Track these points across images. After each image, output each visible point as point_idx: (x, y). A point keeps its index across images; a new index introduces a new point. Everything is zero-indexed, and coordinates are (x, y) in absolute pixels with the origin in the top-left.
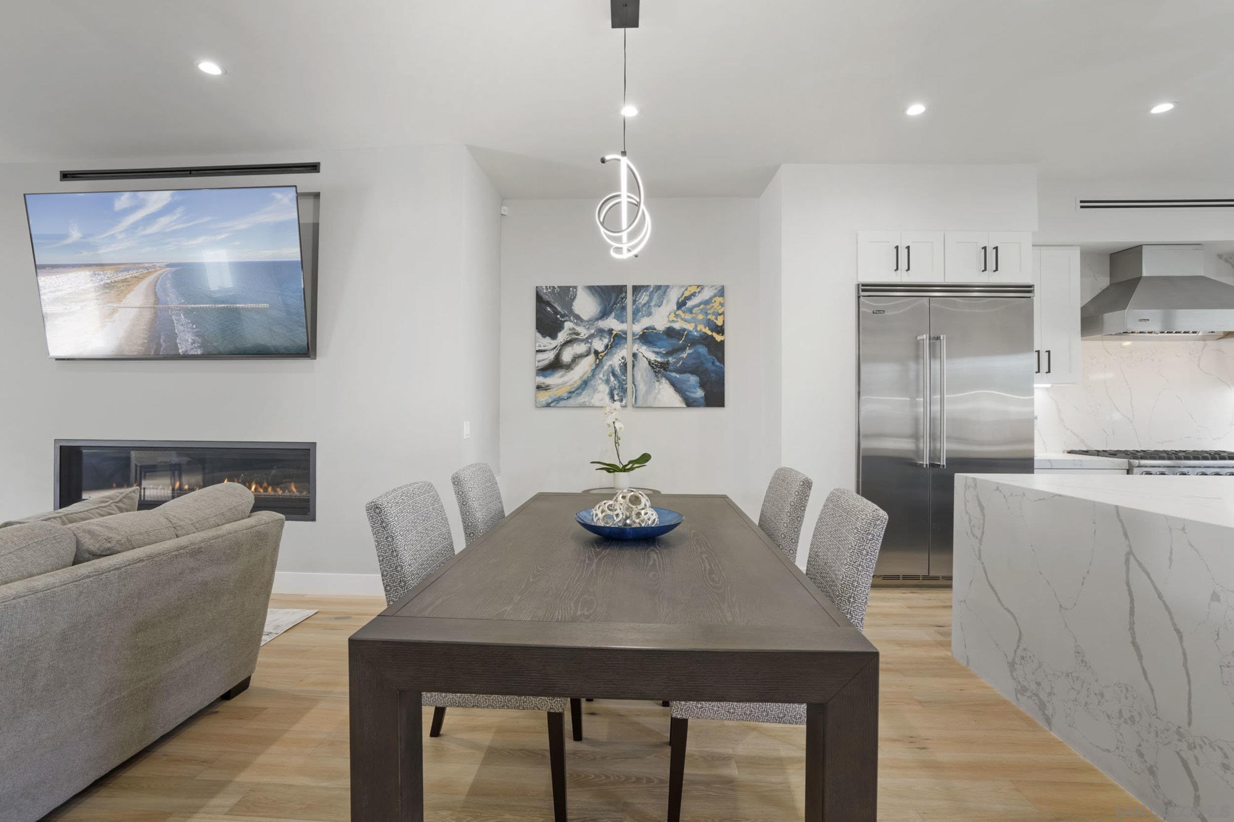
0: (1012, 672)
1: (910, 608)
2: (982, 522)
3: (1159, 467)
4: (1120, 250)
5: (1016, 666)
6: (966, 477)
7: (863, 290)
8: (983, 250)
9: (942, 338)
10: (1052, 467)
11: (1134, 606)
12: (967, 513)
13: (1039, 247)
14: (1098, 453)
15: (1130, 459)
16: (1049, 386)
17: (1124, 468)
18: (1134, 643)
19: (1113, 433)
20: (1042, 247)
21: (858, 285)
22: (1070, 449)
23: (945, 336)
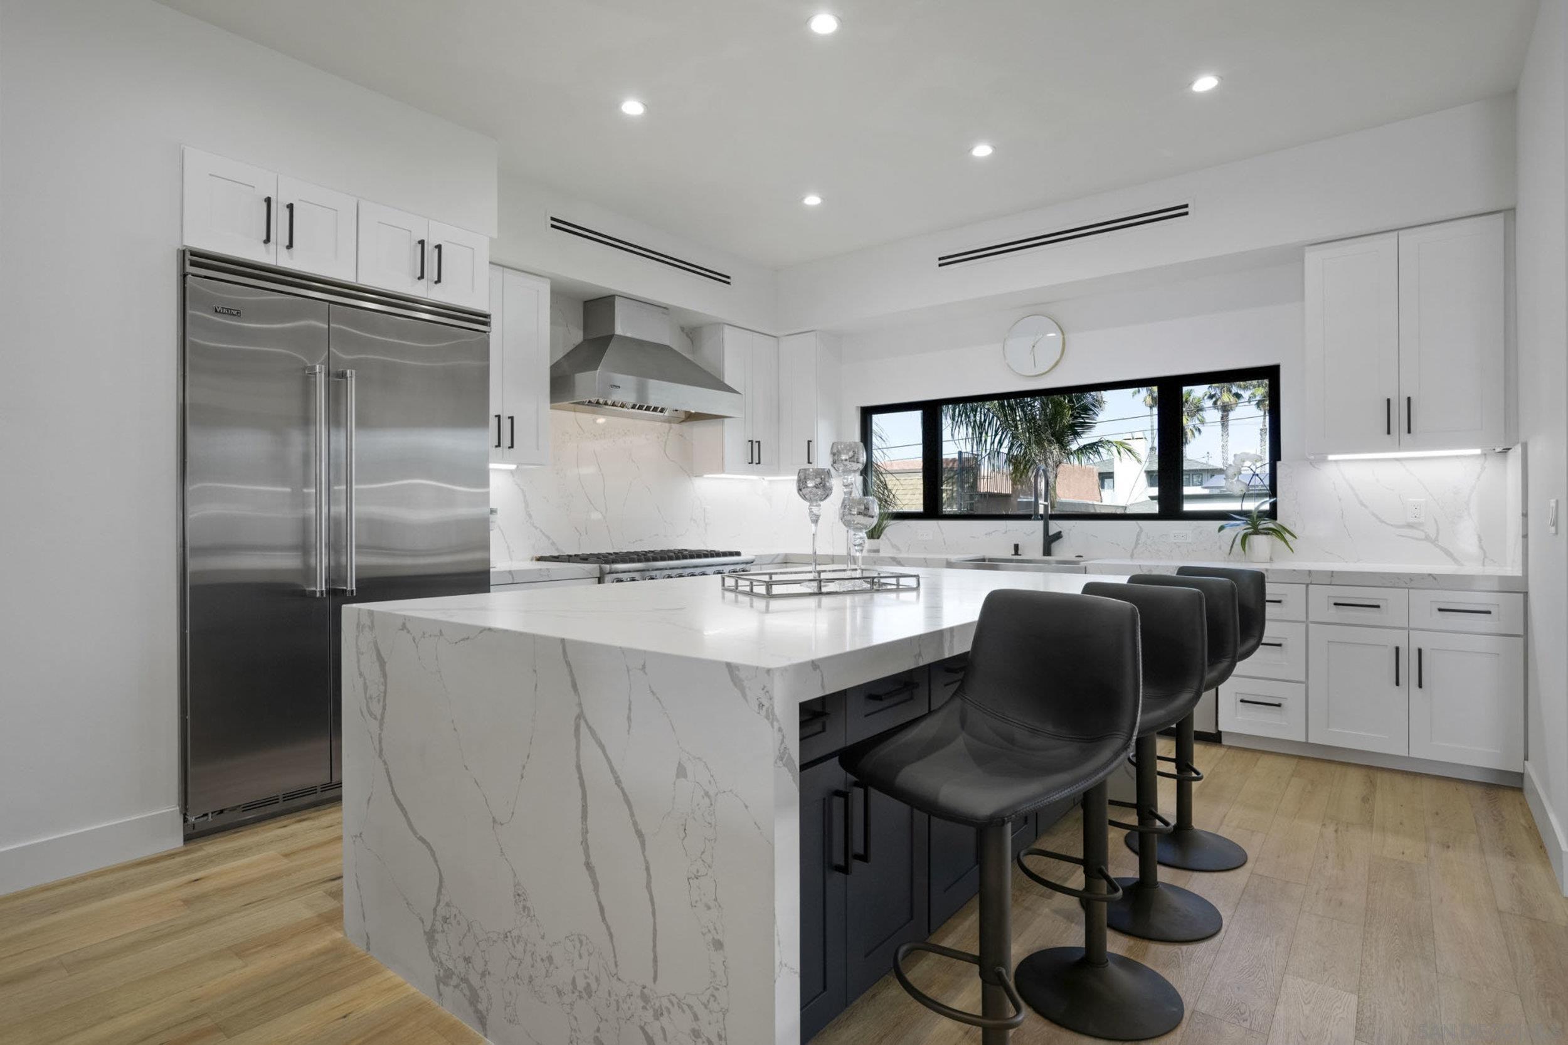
0: (430, 948)
1: (286, 856)
2: (382, 688)
3: (630, 572)
4: (595, 298)
5: (437, 936)
6: (359, 609)
7: (193, 264)
8: (420, 246)
9: (348, 375)
10: (514, 580)
11: (586, 804)
12: (361, 674)
13: (501, 268)
14: (570, 559)
15: (602, 564)
16: (513, 467)
17: (595, 576)
18: (588, 866)
19: (586, 531)
20: (505, 269)
21: (184, 251)
22: (539, 555)
23: (354, 371)
